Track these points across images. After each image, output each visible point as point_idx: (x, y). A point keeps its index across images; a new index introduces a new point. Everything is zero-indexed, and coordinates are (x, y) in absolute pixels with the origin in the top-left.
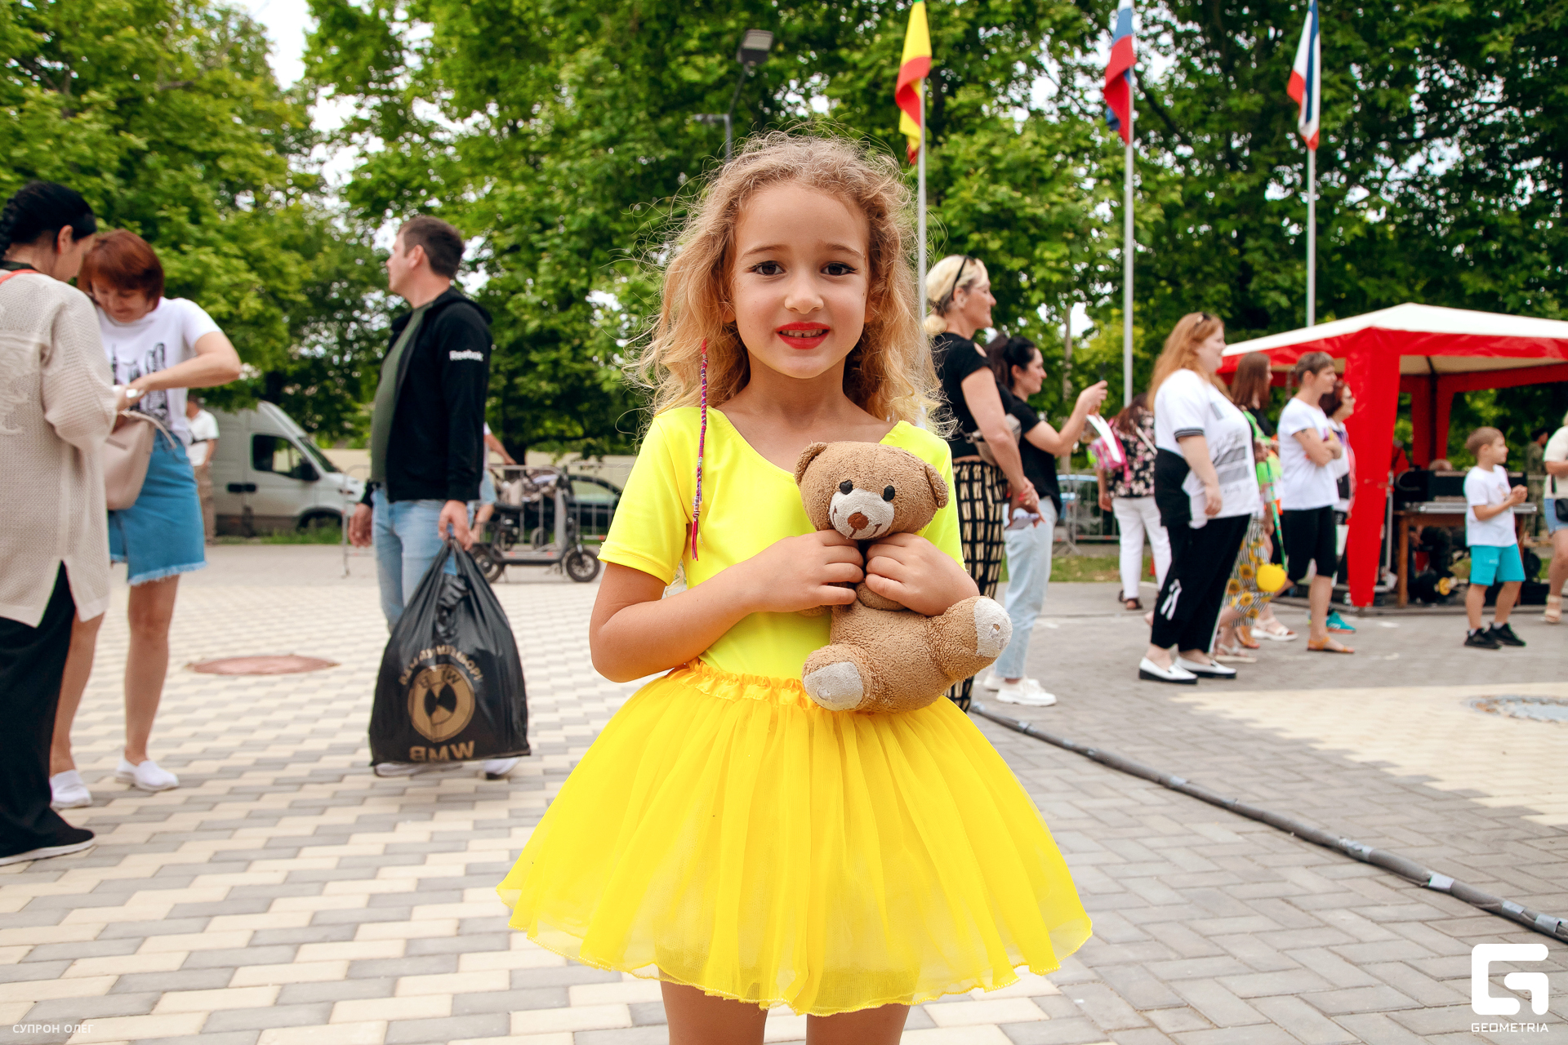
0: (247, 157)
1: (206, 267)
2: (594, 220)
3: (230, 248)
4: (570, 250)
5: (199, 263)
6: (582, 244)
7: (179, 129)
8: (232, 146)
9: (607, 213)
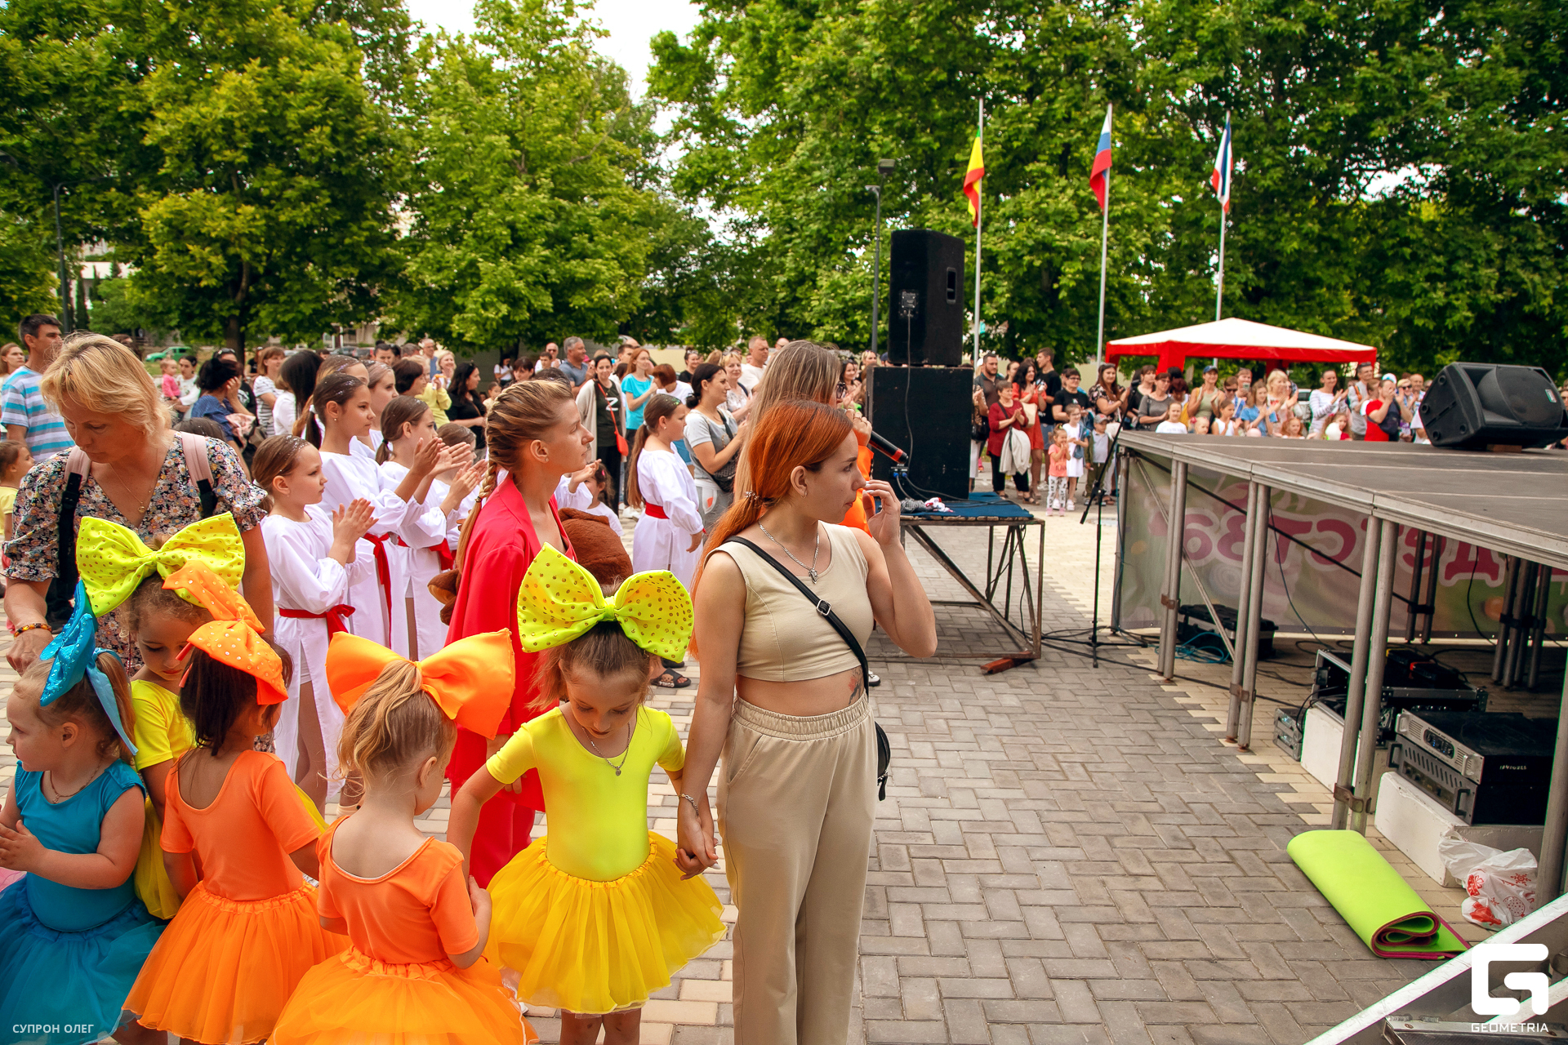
0: (618, 196)
1: (599, 272)
2: (819, 231)
3: (609, 254)
4: (805, 248)
5: (594, 268)
6: (813, 244)
7: (581, 181)
8: (609, 190)
9: (827, 227)
